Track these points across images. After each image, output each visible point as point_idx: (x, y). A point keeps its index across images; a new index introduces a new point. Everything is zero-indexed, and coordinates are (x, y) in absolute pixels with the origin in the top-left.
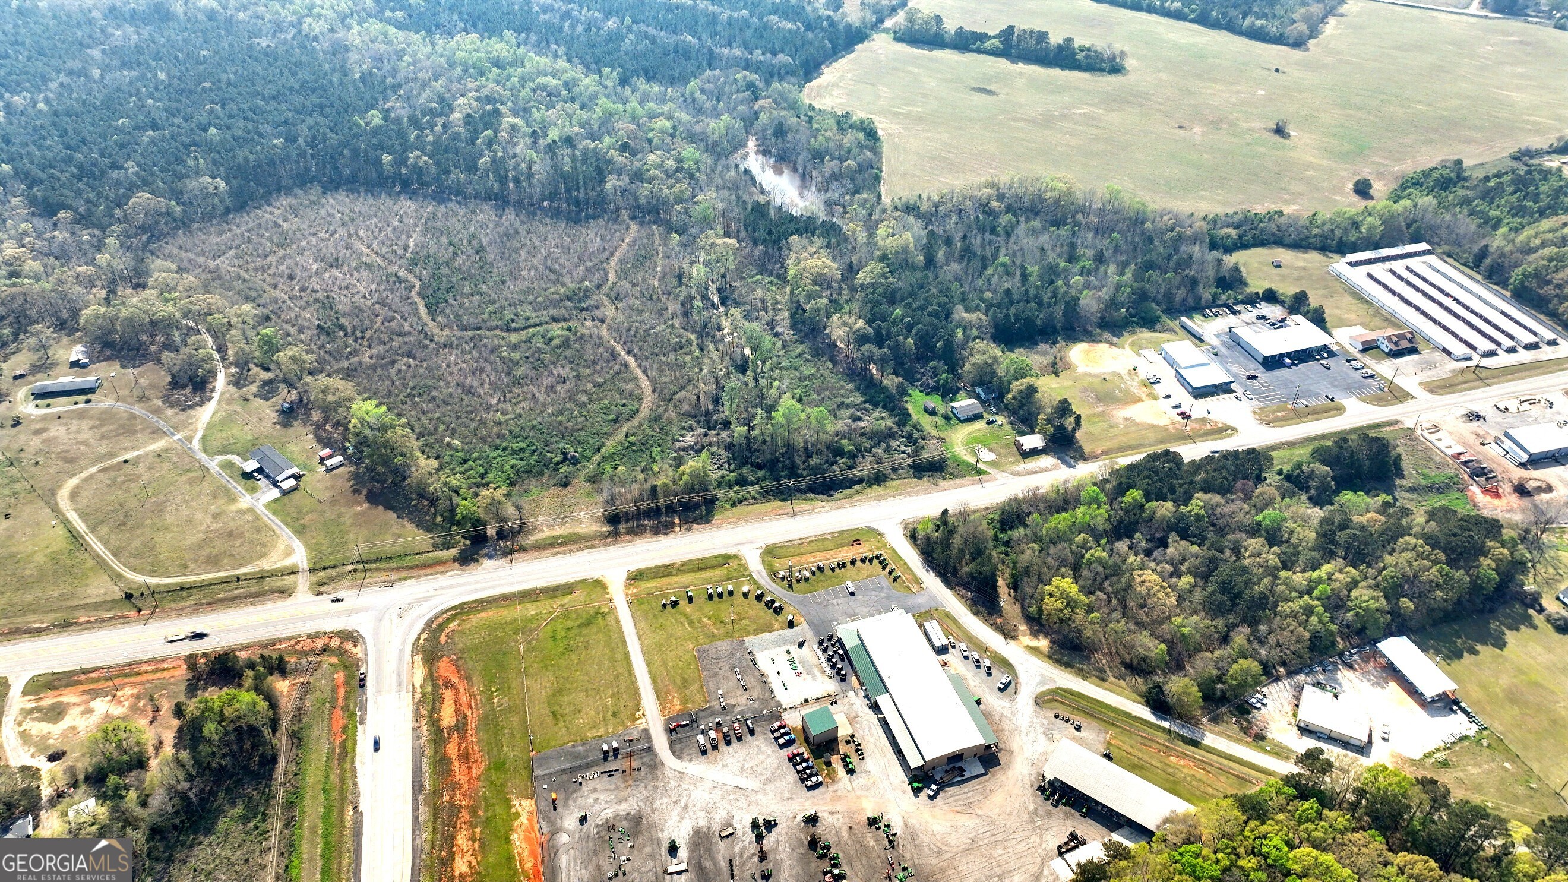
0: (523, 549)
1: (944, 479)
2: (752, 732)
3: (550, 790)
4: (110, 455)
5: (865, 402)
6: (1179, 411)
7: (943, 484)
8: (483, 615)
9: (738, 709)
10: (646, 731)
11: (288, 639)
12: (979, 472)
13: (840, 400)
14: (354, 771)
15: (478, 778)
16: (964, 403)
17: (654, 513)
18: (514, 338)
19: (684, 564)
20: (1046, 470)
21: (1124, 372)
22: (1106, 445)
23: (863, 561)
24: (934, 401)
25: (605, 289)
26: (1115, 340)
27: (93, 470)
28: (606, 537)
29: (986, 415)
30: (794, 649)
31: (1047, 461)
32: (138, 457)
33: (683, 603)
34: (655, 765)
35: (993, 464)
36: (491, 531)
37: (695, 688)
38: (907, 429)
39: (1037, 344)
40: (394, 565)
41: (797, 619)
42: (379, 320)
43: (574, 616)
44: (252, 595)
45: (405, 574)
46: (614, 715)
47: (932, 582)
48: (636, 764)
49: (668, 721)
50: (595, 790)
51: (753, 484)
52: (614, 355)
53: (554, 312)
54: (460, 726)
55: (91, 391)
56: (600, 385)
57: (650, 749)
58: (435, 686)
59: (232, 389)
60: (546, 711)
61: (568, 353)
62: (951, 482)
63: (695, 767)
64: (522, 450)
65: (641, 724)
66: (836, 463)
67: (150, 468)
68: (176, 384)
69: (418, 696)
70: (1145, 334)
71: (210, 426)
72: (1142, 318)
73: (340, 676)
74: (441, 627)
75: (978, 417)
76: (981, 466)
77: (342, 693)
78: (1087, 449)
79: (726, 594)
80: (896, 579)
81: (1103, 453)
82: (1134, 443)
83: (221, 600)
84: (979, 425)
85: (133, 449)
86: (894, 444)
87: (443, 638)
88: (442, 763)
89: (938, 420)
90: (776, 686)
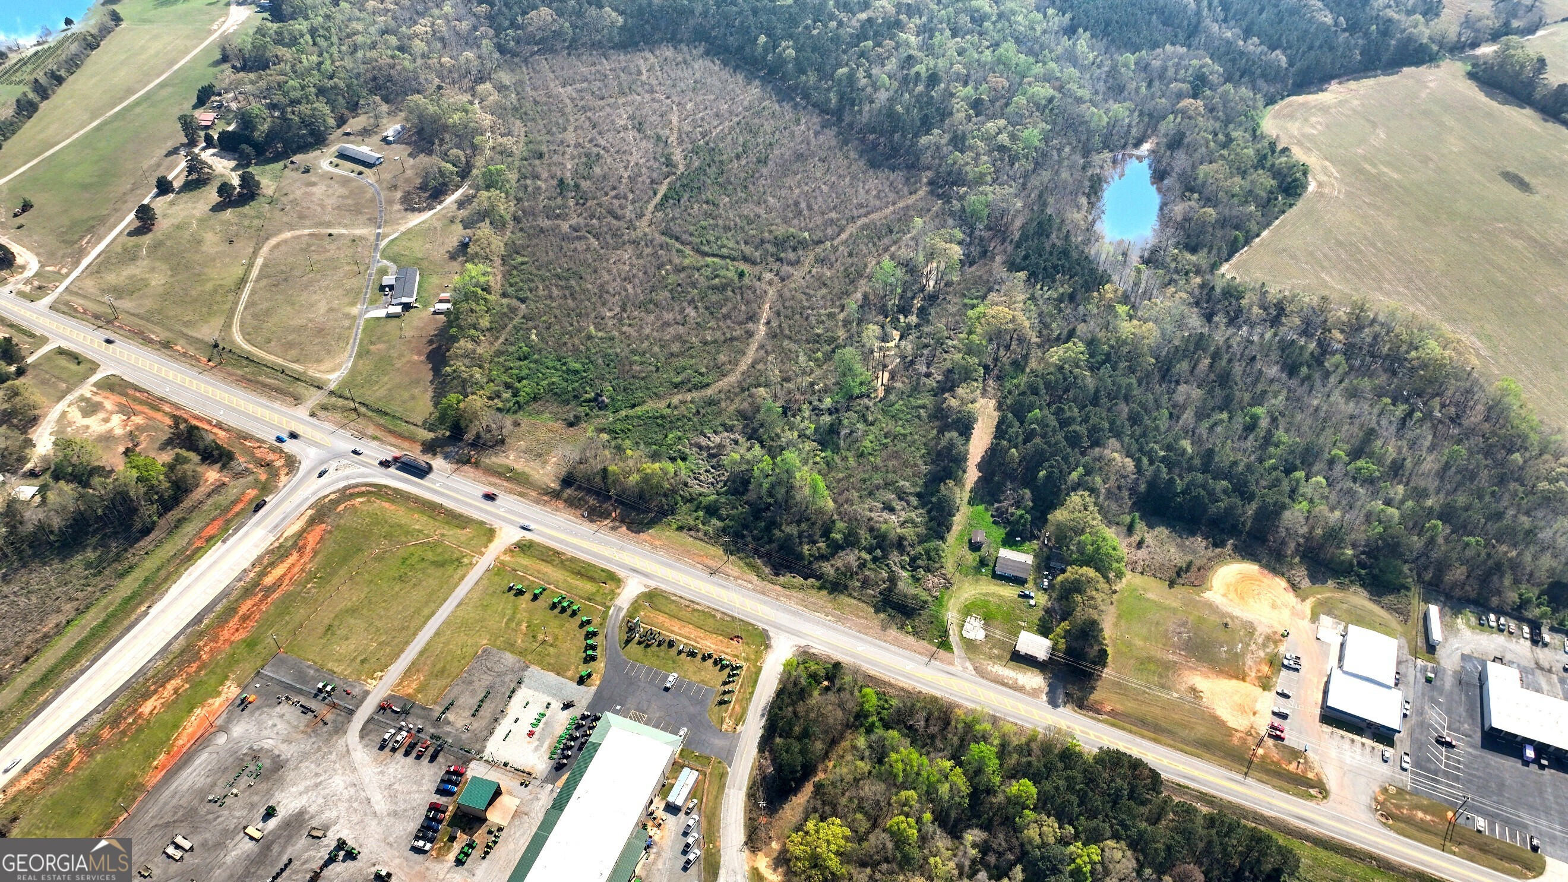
0: (476, 465)
1: (901, 628)
2: (433, 759)
3: (257, 692)
4: (329, 225)
5: (919, 495)
6: (1277, 722)
7: (893, 632)
8: (387, 505)
9: (448, 729)
10: (367, 693)
11: (258, 440)
12: (944, 644)
13: (891, 477)
14: (180, 577)
15: (232, 643)
16: (1021, 558)
17: (603, 495)
18: (691, 259)
19: (573, 560)
20: (1020, 689)
21: (1262, 630)
22: (1128, 706)
23: (716, 663)
24: (989, 534)
25: (819, 250)
26: (1306, 583)
27: (307, 231)
28: (545, 494)
29: (1030, 584)
30: (557, 705)
31: (1035, 680)
32: (341, 235)
33: (528, 596)
34: (340, 730)
35: (970, 645)
36: (469, 436)
37: (442, 682)
38: (919, 549)
39: (1193, 533)
40: (382, 421)
41: (596, 679)
42: (613, 193)
43: (440, 550)
44: (277, 390)
45: (379, 434)
46: (363, 662)
47: (753, 728)
48: (329, 717)
49: (387, 699)
50: (282, 716)
51: (721, 518)
52: (752, 318)
53: (748, 250)
54: (269, 590)
55: (369, 166)
56: (706, 343)
57: (351, 713)
58: (295, 544)
59: (455, 206)
60: (327, 621)
61: (714, 298)
62: (901, 636)
63: (362, 755)
64: (576, 372)
65: (371, 685)
66: (814, 542)
67: (339, 249)
68: (423, 188)
69: (277, 544)
70: (1359, 598)
71: (409, 231)
72: (1375, 577)
73: (252, 493)
74: (352, 496)
75: (1020, 581)
76: (954, 638)
77: (240, 506)
78: (1095, 696)
79: (569, 612)
80: (722, 703)
81: (1113, 713)
82: (1163, 724)
83: (259, 383)
84: (1010, 592)
85: (345, 226)
86: (895, 557)
87: (341, 507)
88: (231, 611)
89: (971, 558)
90: (500, 731)
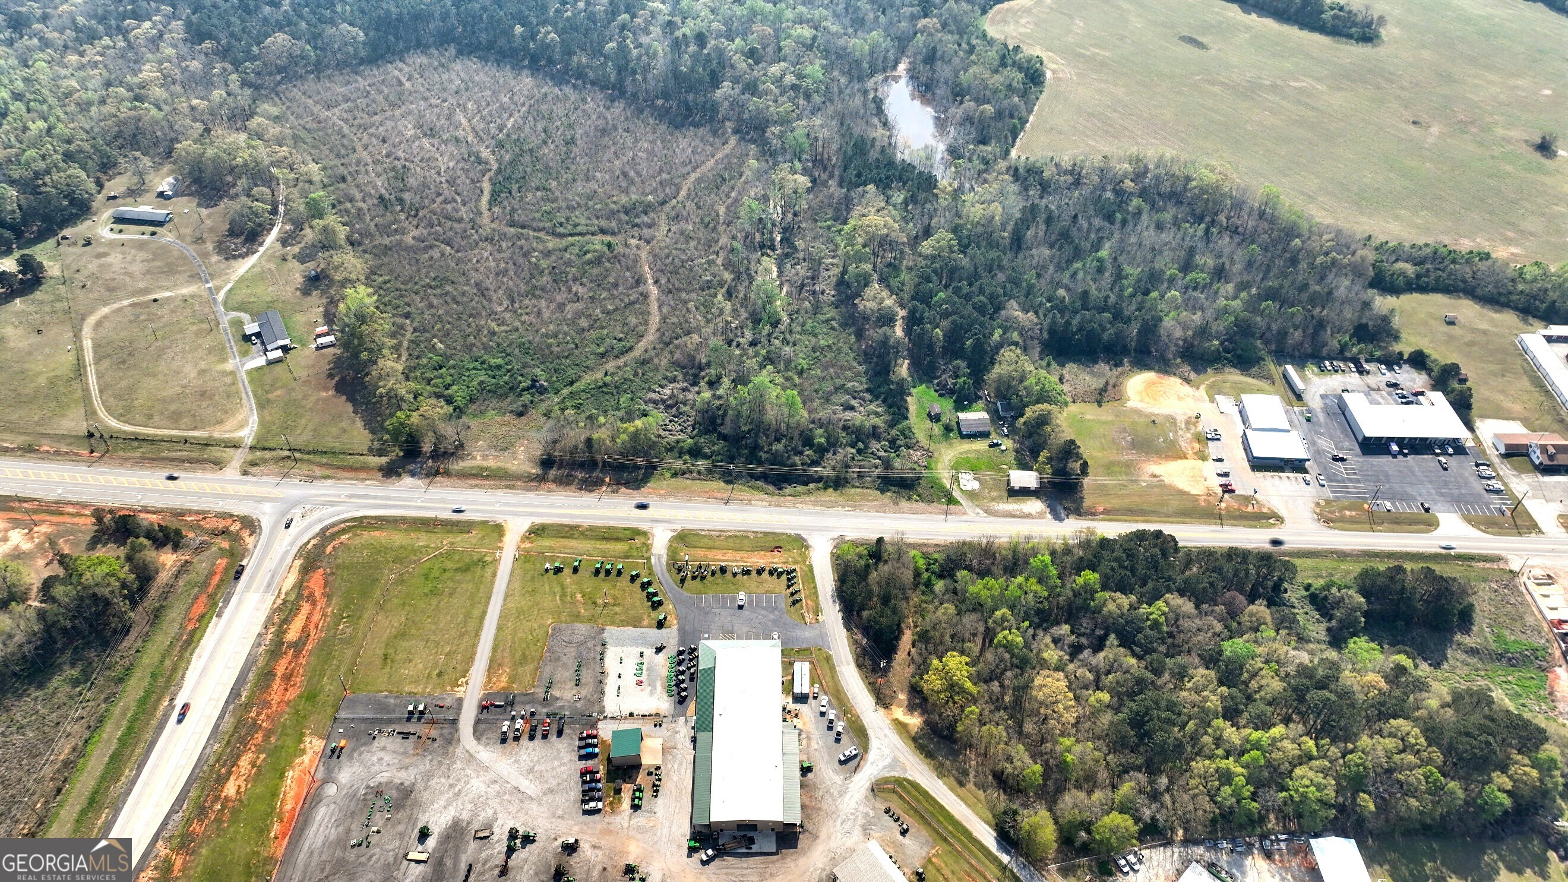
0: (447, 474)
1: (909, 499)
2: (560, 733)
3: (343, 736)
4: (146, 291)
5: (868, 390)
6: (1223, 481)
7: (904, 504)
8: (377, 533)
9: (559, 704)
10: (460, 701)
11: (198, 513)
12: (951, 500)
13: (838, 382)
14: (189, 662)
15: (288, 703)
16: (976, 416)
17: (590, 465)
18: (552, 243)
19: (592, 529)
20: (1029, 516)
21: (1181, 419)
22: (1114, 503)
23: (771, 573)
24: (944, 406)
25: (667, 208)
26: (1193, 376)
27: (126, 303)
28: (532, 480)
29: (993, 435)
30: (649, 652)
31: (1035, 506)
32: (168, 299)
33: (568, 571)
34: (451, 740)
35: (971, 495)
36: (427, 448)
37: (529, 668)
38: (894, 432)
39: (1095, 362)
40: (324, 460)
41: (672, 620)
42: (440, 199)
43: (457, 557)
44: (190, 461)
45: (327, 472)
46: (440, 675)
47: (832, 615)
48: (434, 733)
49: (486, 697)
50: (384, 749)
51: (706, 457)
52: (639, 281)
53: (603, 223)
54: (298, 646)
55: (160, 224)
56: (609, 313)
57: (454, 722)
58: (299, 596)
59: (278, 245)
60: (380, 652)
61: (595, 271)
62: (915, 505)
63: (487, 754)
64: (499, 367)
65: (460, 692)
66: (801, 453)
67: (173, 311)
68: (232, 233)
69: (279, 601)
70: (1234, 376)
71: (242, 279)
72: (1239, 357)
73: (222, 563)
74: (334, 536)
75: (985, 435)
76: (956, 494)
77: (216, 580)
78: (1087, 503)
79: (614, 572)
80: (795, 603)
81: (1106, 512)
82: (1145, 507)
83: (163, 459)
84: (981, 445)
85: (168, 289)
86: (875, 446)
87: (329, 549)
88: (267, 676)
89: (937, 429)
90: (610, 688)
